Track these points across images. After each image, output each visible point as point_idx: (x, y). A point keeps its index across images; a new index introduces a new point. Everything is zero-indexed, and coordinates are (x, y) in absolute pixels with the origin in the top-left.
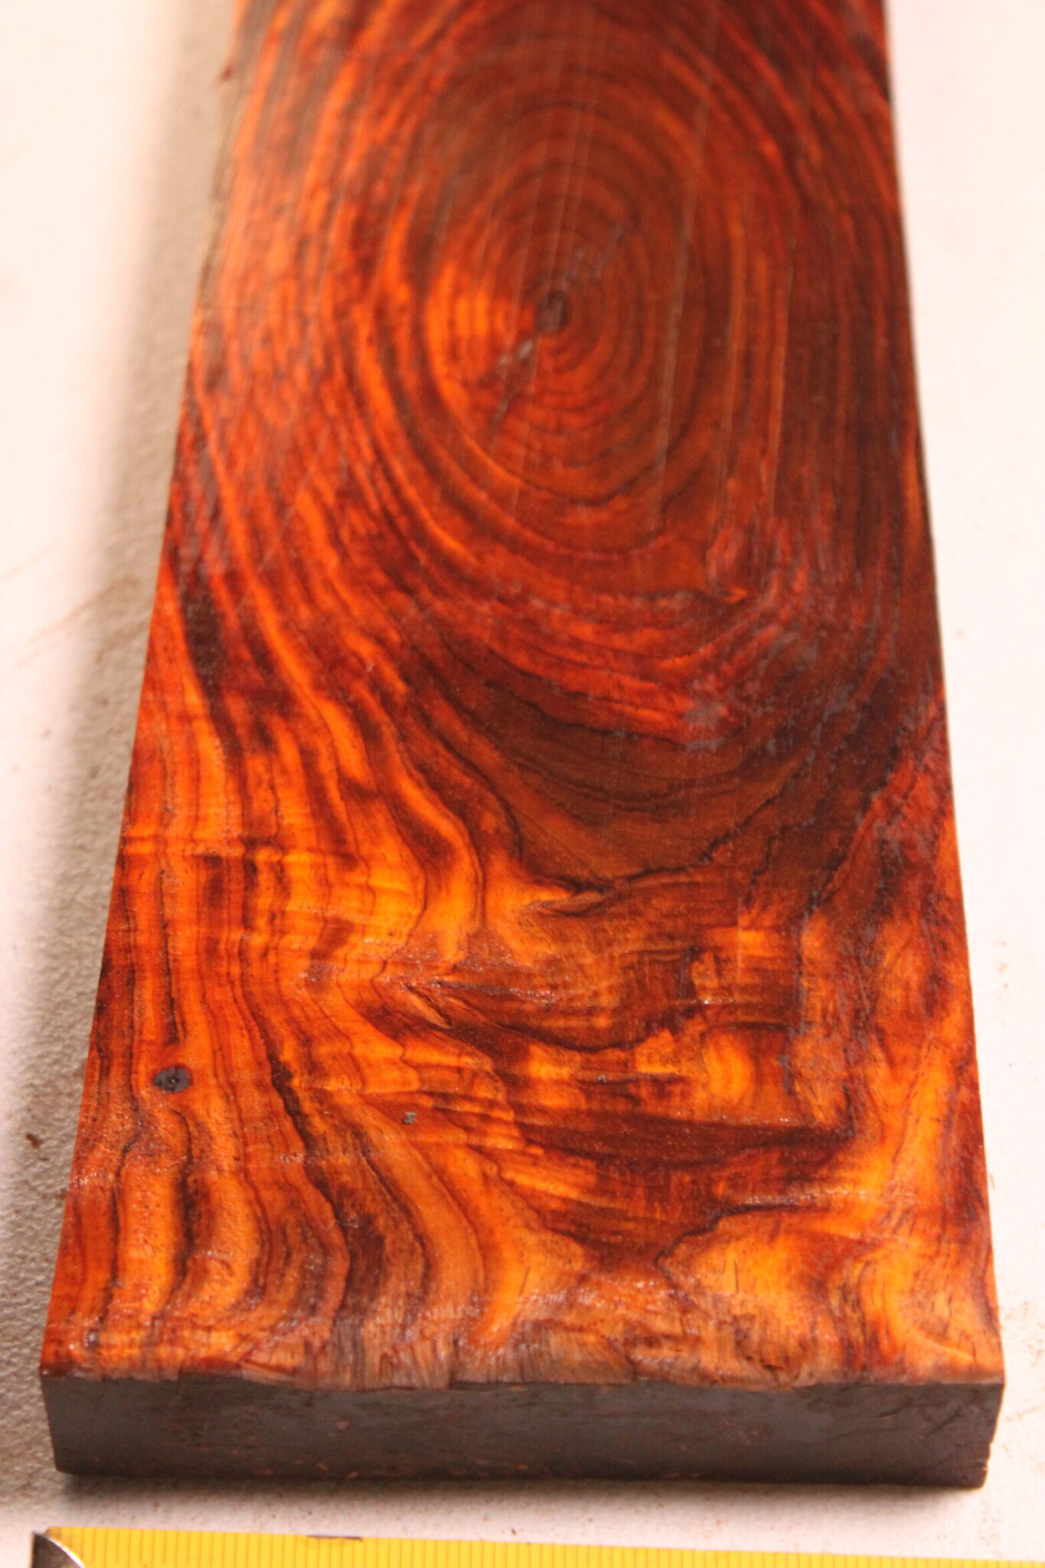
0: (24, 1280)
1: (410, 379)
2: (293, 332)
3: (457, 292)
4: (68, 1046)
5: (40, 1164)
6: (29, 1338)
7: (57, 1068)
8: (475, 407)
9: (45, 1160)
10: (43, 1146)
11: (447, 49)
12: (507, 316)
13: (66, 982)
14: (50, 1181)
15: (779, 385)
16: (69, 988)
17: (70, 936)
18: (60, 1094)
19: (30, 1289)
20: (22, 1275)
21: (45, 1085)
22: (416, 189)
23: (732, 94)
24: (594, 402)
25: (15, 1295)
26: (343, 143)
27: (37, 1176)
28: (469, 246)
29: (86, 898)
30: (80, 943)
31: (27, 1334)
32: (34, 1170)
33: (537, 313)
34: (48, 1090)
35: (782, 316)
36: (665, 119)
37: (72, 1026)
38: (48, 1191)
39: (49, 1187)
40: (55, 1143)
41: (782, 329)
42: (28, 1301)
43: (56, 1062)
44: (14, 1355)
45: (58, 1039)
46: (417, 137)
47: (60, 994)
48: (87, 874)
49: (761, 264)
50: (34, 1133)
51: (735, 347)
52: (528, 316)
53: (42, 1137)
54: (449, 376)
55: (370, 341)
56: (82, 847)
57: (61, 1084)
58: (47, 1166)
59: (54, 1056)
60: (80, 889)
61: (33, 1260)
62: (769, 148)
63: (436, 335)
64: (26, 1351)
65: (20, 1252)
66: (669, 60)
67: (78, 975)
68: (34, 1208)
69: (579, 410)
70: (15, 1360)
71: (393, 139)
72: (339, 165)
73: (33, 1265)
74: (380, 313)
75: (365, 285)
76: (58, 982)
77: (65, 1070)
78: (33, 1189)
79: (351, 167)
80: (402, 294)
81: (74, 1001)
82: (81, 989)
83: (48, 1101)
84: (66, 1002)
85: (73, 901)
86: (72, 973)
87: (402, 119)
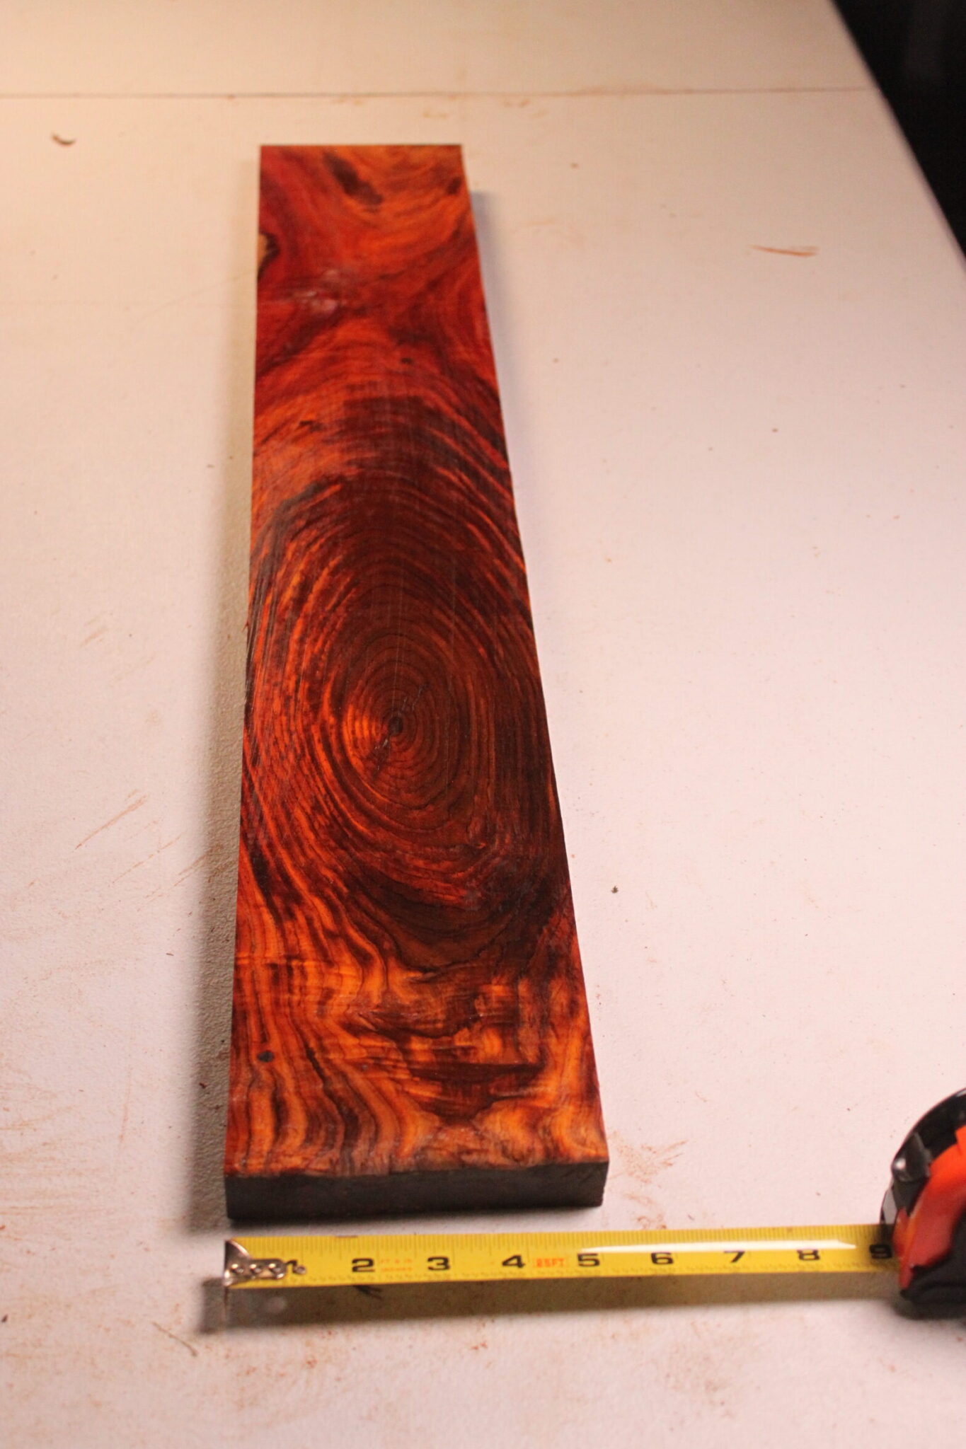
0: (205, 1143)
1: (338, 758)
2: (287, 739)
3: (355, 719)
4: (213, 1046)
5: (206, 1095)
6: (209, 1167)
7: (209, 1055)
8: (366, 769)
9: (208, 1093)
10: (207, 1088)
11: (341, 610)
12: (377, 728)
13: (210, 1019)
14: (211, 1102)
15: (493, 754)
16: (211, 1022)
17: (209, 1000)
18: (211, 1066)
19: (207, 1147)
20: (204, 1141)
21: (205, 1063)
22: (332, 675)
23: (464, 627)
24: (416, 764)
25: (202, 1149)
26: (300, 653)
27: (206, 1100)
28: (358, 698)
29: (214, 983)
30: (213, 1003)
31: (209, 1164)
32: (204, 1098)
33: (389, 727)
34: (206, 1064)
35: (492, 725)
36: (435, 638)
37: (214, 1038)
38: (211, 1106)
39: (211, 1104)
40: (211, 1086)
41: (492, 730)
42: (207, 1152)
43: (209, 1053)
44: (204, 1174)
45: (209, 1043)
46: (332, 651)
47: (207, 1025)
48: (214, 973)
49: (482, 702)
50: (203, 1082)
51: (475, 737)
52: (385, 728)
53: (206, 1084)
54: (354, 755)
55: (319, 741)
56: (210, 962)
57: (211, 1062)
58: (209, 1096)
59: (207, 1051)
60: (211, 980)
61: (207, 1135)
62: (482, 650)
63: (347, 737)
64: (209, 1172)
65: (202, 1132)
66: (436, 613)
67: (214, 1016)
68: (206, 1114)
69: (410, 768)
70: (205, 1175)
71: (322, 652)
72: (300, 664)
73: (208, 1137)
74: (323, 729)
75: (315, 718)
76: (206, 1019)
77: (213, 1056)
78: (205, 1106)
79: (304, 665)
80: (332, 720)
81: (213, 1027)
82: (215, 1022)
83: (207, 1069)
84: (210, 1027)
85: (209, 984)
86: (212, 1016)
87: (324, 643)
